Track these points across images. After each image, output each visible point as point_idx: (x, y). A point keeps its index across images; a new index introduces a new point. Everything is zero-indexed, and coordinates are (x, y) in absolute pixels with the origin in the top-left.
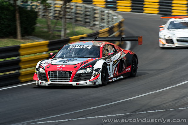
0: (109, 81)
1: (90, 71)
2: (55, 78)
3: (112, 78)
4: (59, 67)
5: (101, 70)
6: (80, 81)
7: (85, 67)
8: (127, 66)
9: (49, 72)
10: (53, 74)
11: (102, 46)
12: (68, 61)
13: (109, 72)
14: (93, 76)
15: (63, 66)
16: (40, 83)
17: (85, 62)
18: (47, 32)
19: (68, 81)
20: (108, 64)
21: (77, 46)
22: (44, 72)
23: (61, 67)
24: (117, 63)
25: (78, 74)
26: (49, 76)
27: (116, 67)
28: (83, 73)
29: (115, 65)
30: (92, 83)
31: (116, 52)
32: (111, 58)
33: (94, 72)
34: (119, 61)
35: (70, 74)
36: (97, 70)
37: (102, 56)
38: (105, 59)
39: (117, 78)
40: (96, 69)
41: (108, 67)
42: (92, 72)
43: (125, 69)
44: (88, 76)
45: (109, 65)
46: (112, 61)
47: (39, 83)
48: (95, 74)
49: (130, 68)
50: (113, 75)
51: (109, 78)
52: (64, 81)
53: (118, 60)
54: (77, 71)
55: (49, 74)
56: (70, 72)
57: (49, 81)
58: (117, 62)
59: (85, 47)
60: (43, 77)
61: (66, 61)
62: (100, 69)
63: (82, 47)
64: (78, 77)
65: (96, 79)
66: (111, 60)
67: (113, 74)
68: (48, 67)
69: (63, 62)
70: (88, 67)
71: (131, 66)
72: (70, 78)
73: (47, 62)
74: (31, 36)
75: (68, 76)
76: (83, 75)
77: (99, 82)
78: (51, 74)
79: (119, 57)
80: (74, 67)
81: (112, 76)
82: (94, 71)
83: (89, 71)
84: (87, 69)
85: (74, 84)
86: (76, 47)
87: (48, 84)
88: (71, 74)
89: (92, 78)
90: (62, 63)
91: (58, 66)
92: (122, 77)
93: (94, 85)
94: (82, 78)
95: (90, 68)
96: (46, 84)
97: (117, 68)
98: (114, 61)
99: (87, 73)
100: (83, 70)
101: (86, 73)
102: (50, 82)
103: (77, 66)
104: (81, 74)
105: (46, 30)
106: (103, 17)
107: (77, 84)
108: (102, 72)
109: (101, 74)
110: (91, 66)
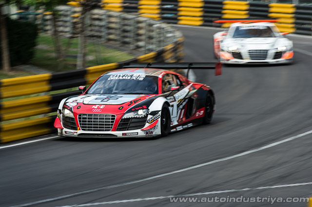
0: (172, 131)
1: (144, 114)
2: (88, 124)
3: (175, 127)
4: (96, 108)
5: (160, 113)
6: (128, 130)
7: (136, 109)
8: (199, 109)
9: (80, 115)
10: (86, 118)
11: (160, 76)
12: (108, 99)
13: (172, 117)
14: (148, 122)
15: (102, 107)
16: (66, 132)
17: (135, 101)
18: (56, 59)
19: (109, 130)
20: (171, 104)
21: (123, 76)
22: (72, 115)
23: (98, 108)
24: (184, 103)
25: (125, 119)
26: (80, 121)
27: (182, 109)
28: (132, 118)
29: (181, 107)
30: (147, 133)
31: (181, 86)
32: (174, 95)
33: (150, 117)
34: (187, 100)
35: (112, 119)
36: (154, 113)
37: (161, 92)
38: (166, 97)
39: (184, 127)
40: (152, 112)
41: (170, 108)
42: (146, 117)
43: (196, 112)
44: (140, 123)
45: (172, 106)
46: (177, 100)
47: (64, 133)
48: (151, 120)
49: (202, 112)
50: (178, 121)
51: (171, 125)
52: (103, 130)
53: (185, 99)
54: (124, 114)
55: (80, 118)
56: (112, 116)
57: (80, 129)
58: (184, 101)
59: (134, 78)
60: (70, 123)
61: (106, 99)
62: (158, 111)
63: (129, 78)
64: (125, 124)
65: (153, 127)
66: (174, 98)
67: (178, 119)
68: (78, 108)
69: (102, 101)
70: (140, 108)
71: (204, 108)
72: (112, 125)
73: (76, 101)
74: (27, 66)
75: (109, 122)
76: (133, 120)
77: (158, 131)
78: (83, 118)
79: (186, 93)
80: (119, 108)
81: (176, 123)
82: (150, 114)
83: (141, 115)
84: (139, 111)
85: (119, 134)
86: (121, 78)
87: (78, 134)
88: (114, 119)
89: (147, 125)
90: (99, 102)
91: (94, 107)
92: (190, 125)
93: (149, 137)
94: (131, 125)
95: (144, 110)
96: (75, 134)
97: (183, 111)
98: (179, 99)
99: (139, 118)
100: (132, 113)
101: (136, 118)
102: (80, 132)
103: (123, 107)
104: (129, 119)
105: (54, 55)
106: (151, 34)
107: (123, 134)
108: (162, 117)
109: (159, 119)
110: (145, 107)
